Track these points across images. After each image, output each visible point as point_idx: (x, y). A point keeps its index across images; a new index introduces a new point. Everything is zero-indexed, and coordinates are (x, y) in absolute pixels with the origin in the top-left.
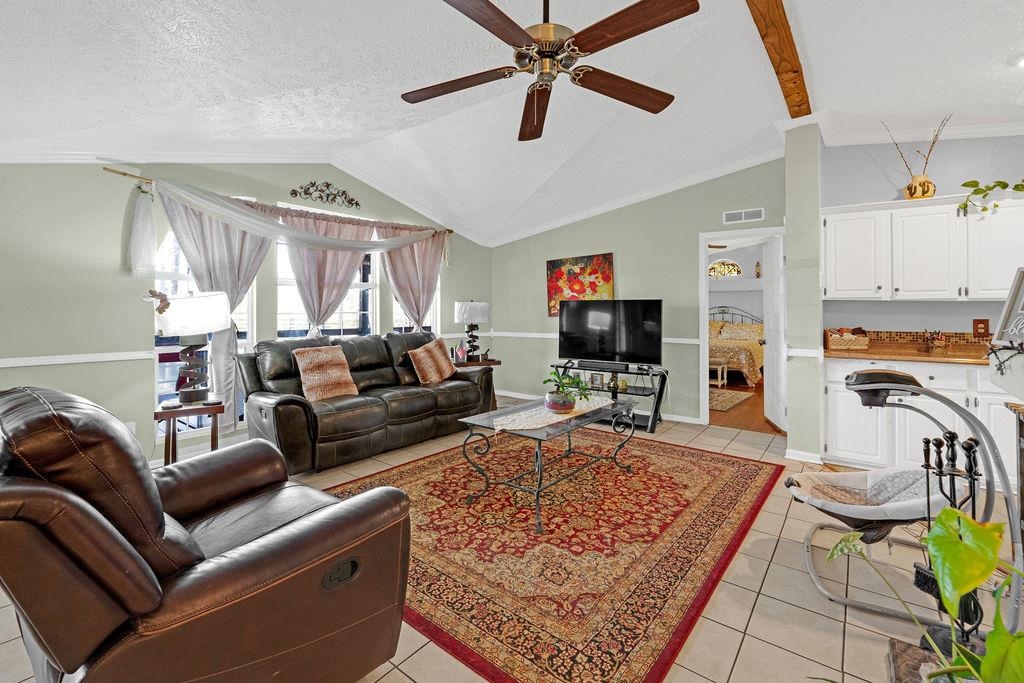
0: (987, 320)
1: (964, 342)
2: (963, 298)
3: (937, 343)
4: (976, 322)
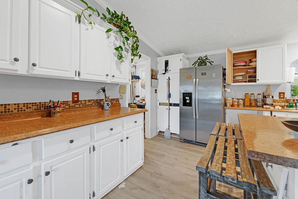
0: (78, 93)
1: (67, 107)
2: (77, 78)
3: (58, 109)
4: (74, 94)
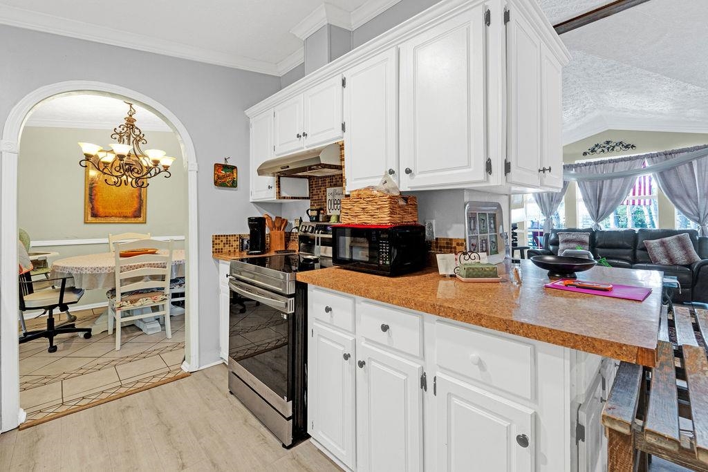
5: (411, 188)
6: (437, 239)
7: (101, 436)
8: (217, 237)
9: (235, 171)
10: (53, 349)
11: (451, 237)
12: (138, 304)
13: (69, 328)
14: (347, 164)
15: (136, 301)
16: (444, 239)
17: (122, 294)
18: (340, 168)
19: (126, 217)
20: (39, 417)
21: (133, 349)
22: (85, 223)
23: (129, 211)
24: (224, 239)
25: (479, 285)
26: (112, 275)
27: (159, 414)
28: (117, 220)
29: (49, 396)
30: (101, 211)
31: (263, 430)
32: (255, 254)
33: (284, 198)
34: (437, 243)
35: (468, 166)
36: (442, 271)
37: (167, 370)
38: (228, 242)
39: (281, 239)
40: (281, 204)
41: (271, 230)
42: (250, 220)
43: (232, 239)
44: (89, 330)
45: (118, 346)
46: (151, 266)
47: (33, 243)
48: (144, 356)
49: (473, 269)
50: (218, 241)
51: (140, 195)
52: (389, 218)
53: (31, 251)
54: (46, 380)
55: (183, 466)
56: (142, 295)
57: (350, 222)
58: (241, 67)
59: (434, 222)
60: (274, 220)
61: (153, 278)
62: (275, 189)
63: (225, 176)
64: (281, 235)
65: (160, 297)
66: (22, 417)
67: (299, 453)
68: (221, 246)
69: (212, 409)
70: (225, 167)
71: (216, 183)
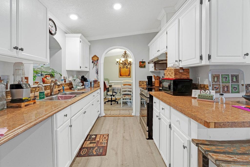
5: (182, 66)
6: (200, 84)
7: (114, 122)
8: (140, 81)
9: (145, 63)
10: (111, 104)
11: (205, 84)
12: (126, 97)
13: (115, 101)
14: (168, 59)
15: (125, 96)
16: (203, 85)
17: (123, 94)
18: (166, 60)
19: (127, 76)
20: (106, 115)
21: (124, 108)
22: (119, 77)
23: (127, 74)
24: (142, 82)
25: (201, 101)
26: (120, 90)
27: (124, 122)
28: (125, 77)
29: (109, 113)
30: (122, 74)
31: (143, 133)
32: (149, 87)
33: (157, 70)
34: (200, 86)
35: (195, 58)
36: (193, 96)
37: (129, 114)
38: (143, 83)
39: (158, 83)
40: (160, 72)
41: (155, 80)
42: (148, 77)
43: (144, 82)
44: (118, 102)
45: (122, 106)
46: (128, 88)
47: (110, 82)
48: (126, 110)
49: (201, 96)
50: (140, 83)
51: (130, 70)
52: (174, 76)
53: (110, 83)
54: (109, 110)
55: (124, 133)
56: (126, 95)
57: (166, 77)
58: (147, 33)
59: (199, 78)
60: (156, 77)
61: (129, 91)
62: (154, 68)
63: (142, 65)
64: (158, 82)
65: (130, 96)
66: (104, 115)
67: (149, 141)
68: (141, 84)
69: (134, 125)
70: (142, 62)
71: (140, 67)
